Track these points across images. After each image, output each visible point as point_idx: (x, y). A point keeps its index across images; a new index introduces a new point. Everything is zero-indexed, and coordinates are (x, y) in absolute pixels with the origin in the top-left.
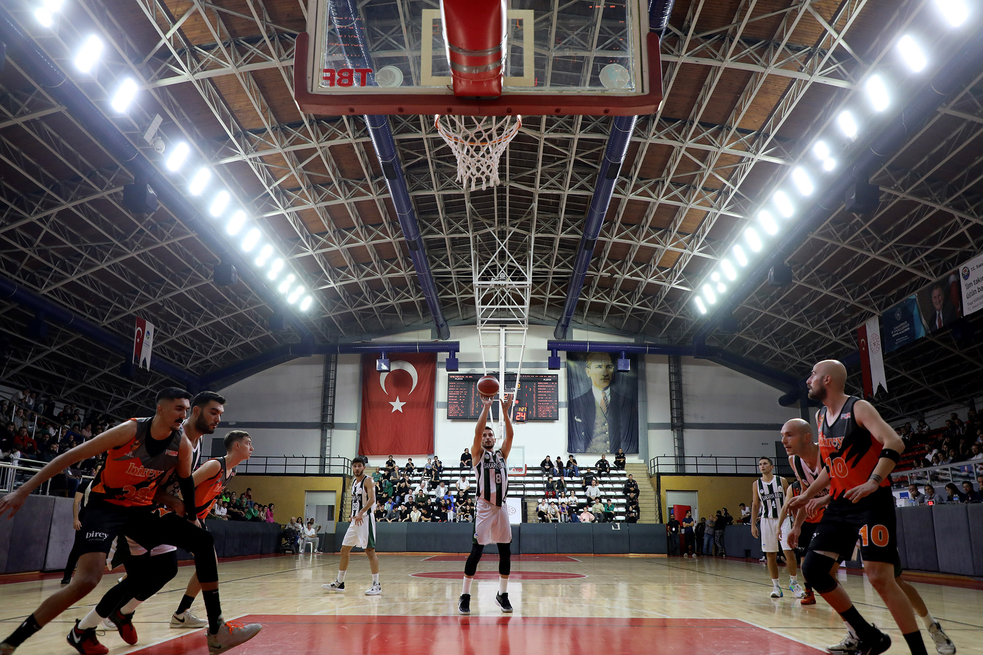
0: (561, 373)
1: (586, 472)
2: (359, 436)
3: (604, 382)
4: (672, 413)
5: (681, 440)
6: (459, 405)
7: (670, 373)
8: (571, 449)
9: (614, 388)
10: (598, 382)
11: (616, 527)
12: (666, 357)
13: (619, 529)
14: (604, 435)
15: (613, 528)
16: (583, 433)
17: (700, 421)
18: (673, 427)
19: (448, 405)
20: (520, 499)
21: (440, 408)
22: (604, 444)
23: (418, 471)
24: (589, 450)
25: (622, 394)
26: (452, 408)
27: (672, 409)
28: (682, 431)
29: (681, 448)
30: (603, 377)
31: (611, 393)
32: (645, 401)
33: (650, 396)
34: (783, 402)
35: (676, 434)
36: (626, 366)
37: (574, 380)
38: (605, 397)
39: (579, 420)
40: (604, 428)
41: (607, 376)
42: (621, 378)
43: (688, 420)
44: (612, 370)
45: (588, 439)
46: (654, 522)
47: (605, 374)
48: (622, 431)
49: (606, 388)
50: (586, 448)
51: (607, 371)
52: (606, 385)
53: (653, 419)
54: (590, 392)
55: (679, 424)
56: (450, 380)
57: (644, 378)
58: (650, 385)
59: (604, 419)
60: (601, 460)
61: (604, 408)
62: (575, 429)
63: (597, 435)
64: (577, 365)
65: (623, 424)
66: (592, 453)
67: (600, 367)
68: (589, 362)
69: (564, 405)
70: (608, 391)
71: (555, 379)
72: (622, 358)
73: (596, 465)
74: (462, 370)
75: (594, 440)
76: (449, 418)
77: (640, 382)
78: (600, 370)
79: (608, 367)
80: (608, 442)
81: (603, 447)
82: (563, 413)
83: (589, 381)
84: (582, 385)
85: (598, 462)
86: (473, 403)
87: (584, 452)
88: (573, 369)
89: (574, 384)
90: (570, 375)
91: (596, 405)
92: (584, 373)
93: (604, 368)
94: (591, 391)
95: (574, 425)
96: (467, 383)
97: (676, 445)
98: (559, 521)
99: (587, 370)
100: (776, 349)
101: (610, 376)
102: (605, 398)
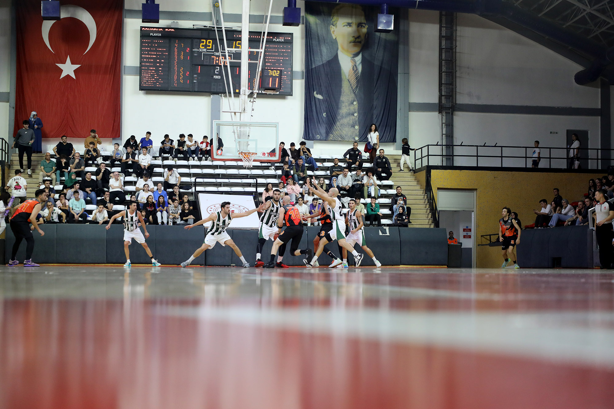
0: (297, 31)
1: (331, 164)
2: (13, 111)
3: (355, 46)
4: (440, 90)
5: (449, 126)
6: (157, 71)
7: (441, 37)
8: (309, 134)
9: (366, 55)
10: (345, 46)
11: (384, 232)
12: (437, 13)
13: (388, 234)
14: (352, 117)
15: (381, 234)
16: (324, 114)
17: (475, 101)
18: (441, 108)
19: (140, 71)
20: (251, 197)
21: (130, 74)
22: (352, 129)
23: (103, 160)
24: (331, 136)
25: (377, 63)
26: (146, 75)
27: (440, 84)
28: (452, 114)
29: (449, 135)
30: (352, 39)
31: (363, 61)
32: (407, 73)
33: (413, 67)
34: (580, 79)
35: (444, 118)
36: (388, 23)
37: (314, 43)
38: (355, 66)
39: (320, 97)
40: (352, 108)
41: (359, 37)
42: (377, 41)
43: (461, 99)
44: (364, 30)
45: (331, 121)
46: (428, 227)
47: (356, 35)
48: (375, 112)
49: (356, 55)
50: (328, 133)
51: (358, 31)
52: (357, 49)
53: (415, 97)
54: (335, 59)
55: (449, 105)
56: (144, 35)
57: (406, 43)
58: (414, 52)
59: (353, 95)
60: (352, 150)
61: (353, 81)
62: (314, 108)
63: (343, 117)
64: (318, 21)
65: (378, 103)
66: (335, 141)
67: (349, 25)
68: (335, 18)
69: (300, 75)
70: (359, 59)
71: (289, 39)
72: (382, 13)
73: (345, 155)
74: (163, 23)
75: (338, 124)
76: (141, 89)
77: (401, 47)
78: (349, 30)
79: (360, 25)
80: (357, 127)
81: (350, 134)
82: (299, 86)
83: (334, 43)
84: (324, 50)
85: (348, 152)
86: (176, 68)
87: (326, 139)
88: (313, 26)
89: (315, 48)
90: (308, 35)
91: (343, 77)
92: (328, 32)
93: (354, 27)
94: (336, 57)
95: (313, 103)
96: (167, 41)
97: (444, 132)
98: (309, 225)
99: (332, 28)
100: (584, 7)
101: (363, 37)
102: (355, 68)
